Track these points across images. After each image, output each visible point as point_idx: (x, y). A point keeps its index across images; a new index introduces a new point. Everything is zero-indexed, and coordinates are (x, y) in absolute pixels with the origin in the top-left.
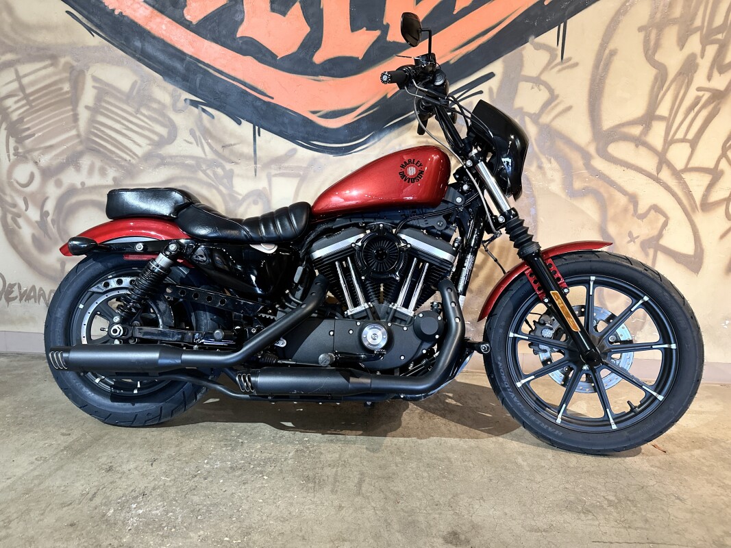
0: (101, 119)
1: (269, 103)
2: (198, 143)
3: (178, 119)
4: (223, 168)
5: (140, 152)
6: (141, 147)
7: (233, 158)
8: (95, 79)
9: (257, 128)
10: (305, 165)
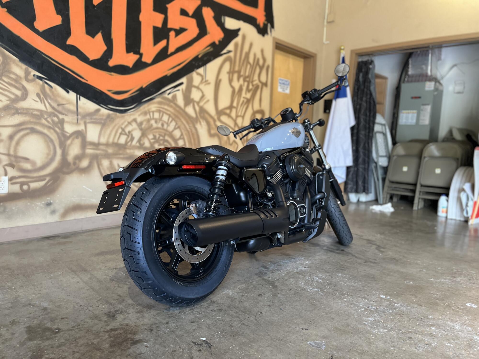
2: (42, 101)
3: (29, 86)
4: (58, 117)
6: (1, 101)
7: (64, 112)
9: (78, 96)
10: (104, 118)
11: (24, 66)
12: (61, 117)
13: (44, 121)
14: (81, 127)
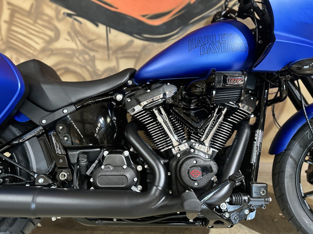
0: (14, 28)
1: (115, 13)
2: (73, 40)
3: (60, 26)
4: (89, 55)
5: (38, 47)
6: (38, 44)
7: (94, 48)
8: (9, 4)
9: (108, 28)
10: (139, 50)
11: (54, 5)
12: (92, 54)
13: (76, 60)
14: (113, 64)
